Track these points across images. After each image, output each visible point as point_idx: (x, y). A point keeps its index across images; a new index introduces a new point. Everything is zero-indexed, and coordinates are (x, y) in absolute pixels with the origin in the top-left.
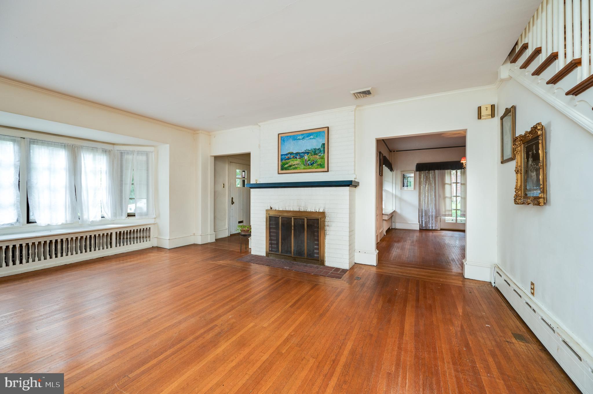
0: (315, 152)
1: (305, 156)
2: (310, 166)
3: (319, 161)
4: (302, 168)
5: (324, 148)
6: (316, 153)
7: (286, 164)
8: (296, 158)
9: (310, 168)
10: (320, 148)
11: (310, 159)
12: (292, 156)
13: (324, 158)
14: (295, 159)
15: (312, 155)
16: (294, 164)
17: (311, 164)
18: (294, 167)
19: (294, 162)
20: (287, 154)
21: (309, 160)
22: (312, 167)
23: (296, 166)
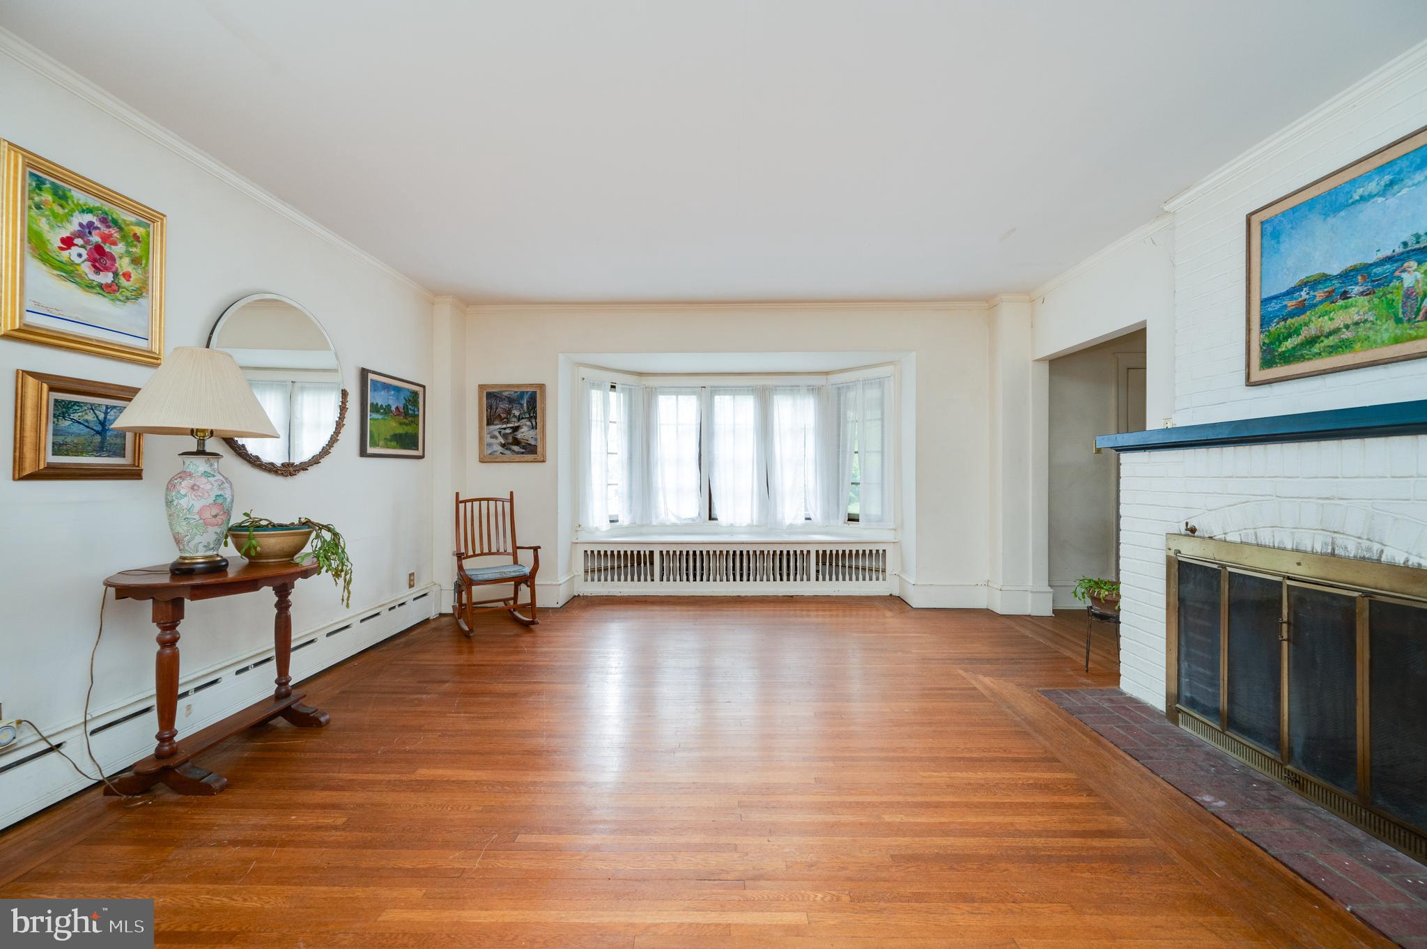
1: (1404, 275)
4: (1386, 337)
7: (1286, 339)
8: (1345, 295)
12: (1319, 294)
14: (1341, 303)
16: (1328, 325)
18: (1331, 341)
19: (1331, 319)
20: (1290, 293)
23: (1347, 335)
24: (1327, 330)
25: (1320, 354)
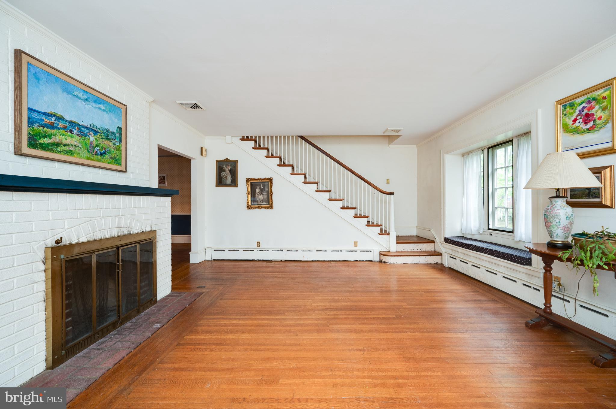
0: (108, 135)
1: (90, 136)
2: (99, 157)
3: (114, 153)
4: (85, 155)
5: (121, 134)
6: (110, 137)
7: (43, 137)
8: (71, 131)
9: (98, 160)
10: (115, 131)
11: (100, 144)
12: (61, 125)
13: (120, 151)
14: (69, 134)
15: (102, 139)
16: (64, 142)
17: (101, 154)
18: (66, 148)
19: (66, 139)
21: (97, 146)
22: (103, 160)
23: (72, 149)
24: (64, 143)
25: (61, 152)
